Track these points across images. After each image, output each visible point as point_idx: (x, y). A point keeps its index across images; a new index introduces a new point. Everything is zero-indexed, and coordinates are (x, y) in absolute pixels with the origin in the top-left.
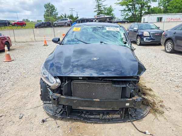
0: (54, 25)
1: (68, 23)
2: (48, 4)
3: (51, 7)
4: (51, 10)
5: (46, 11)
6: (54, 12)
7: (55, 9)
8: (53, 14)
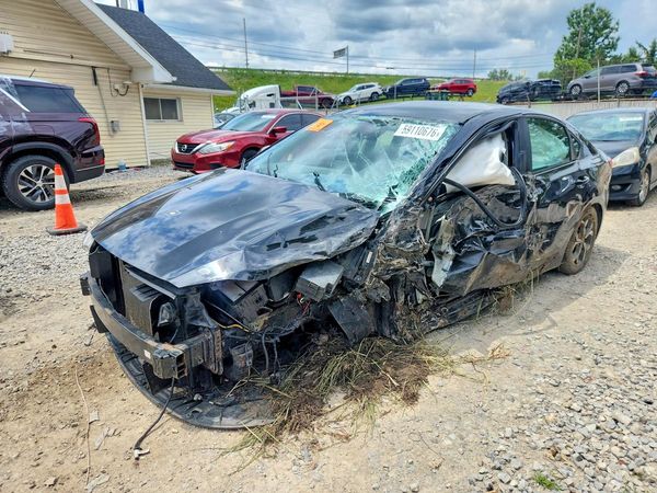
0: (568, 91)
1: (630, 81)
2: (585, 11)
3: (594, 19)
4: (591, 31)
5: (568, 35)
6: (600, 40)
7: (612, 25)
8: (597, 47)
